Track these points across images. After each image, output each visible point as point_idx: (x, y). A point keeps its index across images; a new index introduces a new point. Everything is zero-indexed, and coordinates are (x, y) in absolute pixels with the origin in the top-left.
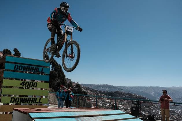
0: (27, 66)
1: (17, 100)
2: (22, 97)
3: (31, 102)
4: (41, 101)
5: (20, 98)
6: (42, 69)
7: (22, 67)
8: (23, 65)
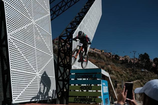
1: (78, 99)
2: (81, 98)
3: (88, 101)
4: (95, 101)
5: (80, 98)
6: (95, 75)
7: (80, 75)
8: (81, 75)
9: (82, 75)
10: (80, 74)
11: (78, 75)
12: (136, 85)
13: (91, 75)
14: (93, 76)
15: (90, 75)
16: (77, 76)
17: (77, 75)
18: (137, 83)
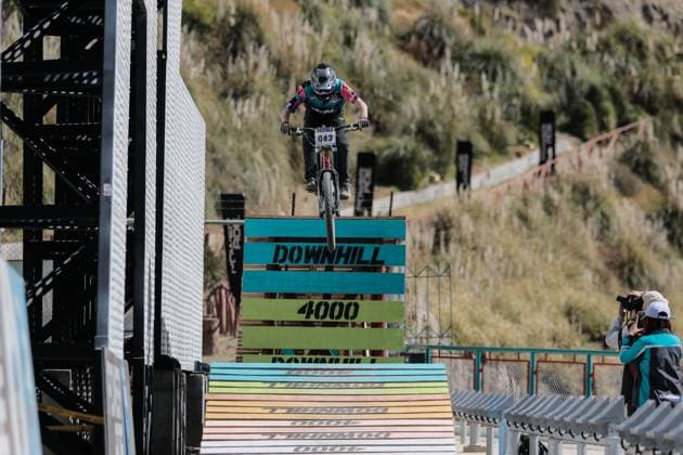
0: (317, 245)
5: (300, 358)
6: (376, 251)
7: (300, 249)
8: (303, 245)
9: (307, 248)
10: (296, 244)
11: (289, 245)
12: (526, 256)
13: (356, 249)
14: (367, 255)
15: (349, 249)
16: (281, 252)
17: (285, 249)
18: (536, 212)
